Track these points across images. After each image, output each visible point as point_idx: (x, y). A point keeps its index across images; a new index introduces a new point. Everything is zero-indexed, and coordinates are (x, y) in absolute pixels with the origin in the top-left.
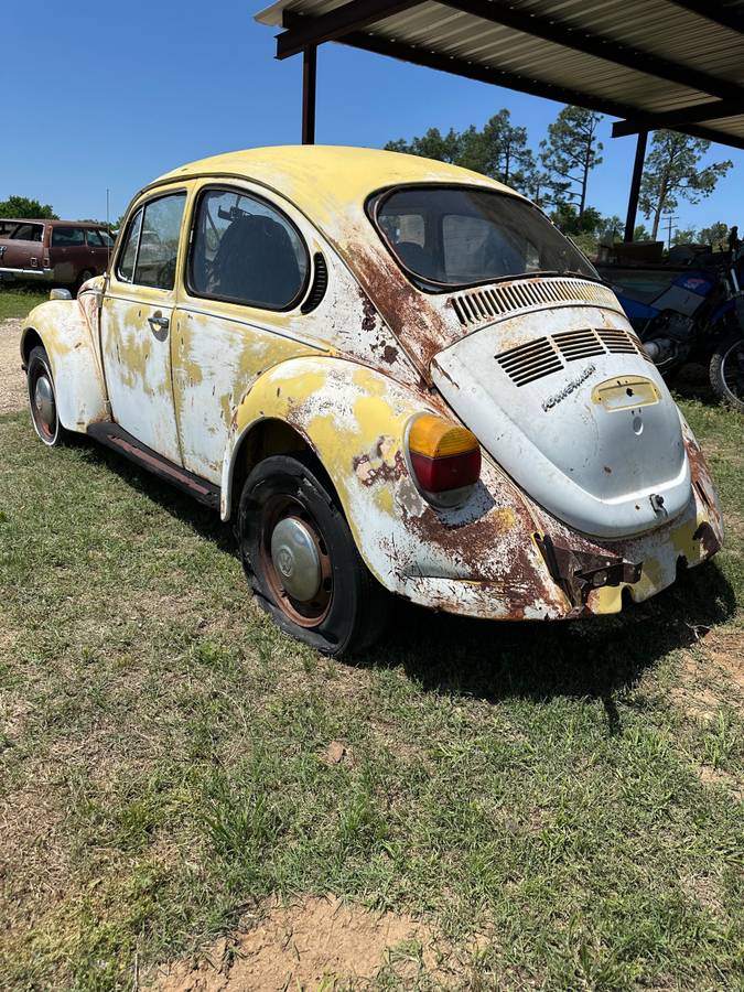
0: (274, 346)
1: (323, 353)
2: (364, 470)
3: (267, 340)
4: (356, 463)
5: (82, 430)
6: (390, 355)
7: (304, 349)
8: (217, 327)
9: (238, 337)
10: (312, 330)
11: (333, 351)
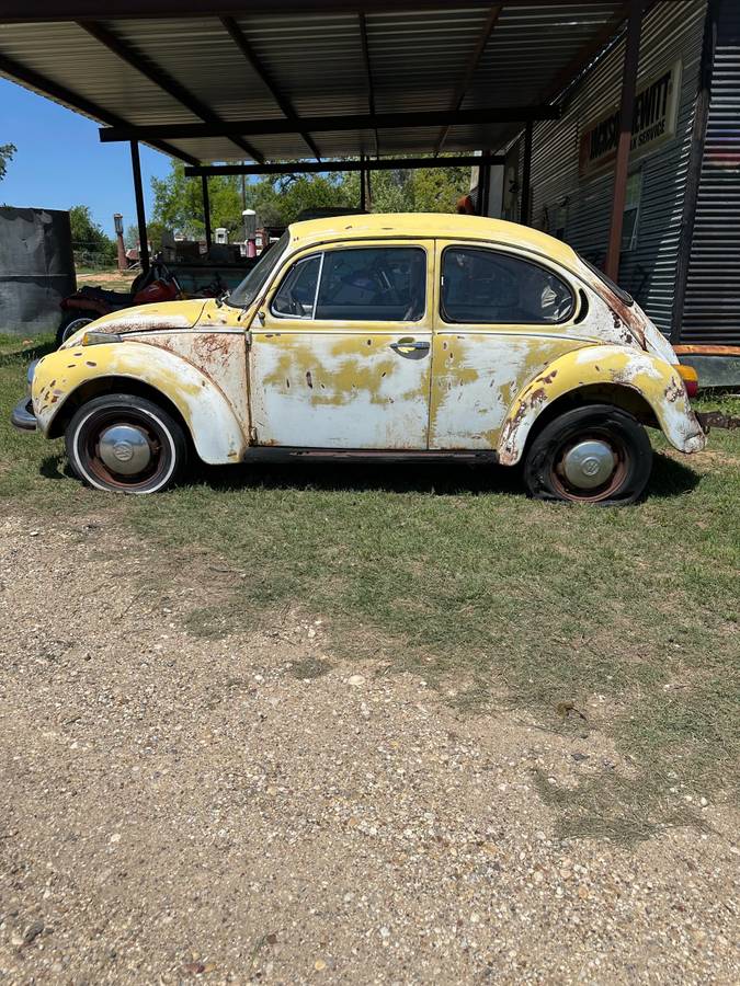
0: (558, 345)
1: (595, 344)
2: (670, 395)
3: (551, 343)
4: (666, 392)
5: (235, 460)
6: (629, 340)
7: (582, 343)
8: (498, 341)
9: (524, 344)
10: (584, 332)
11: (600, 342)
